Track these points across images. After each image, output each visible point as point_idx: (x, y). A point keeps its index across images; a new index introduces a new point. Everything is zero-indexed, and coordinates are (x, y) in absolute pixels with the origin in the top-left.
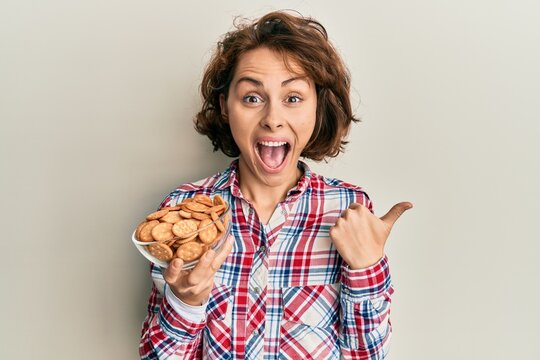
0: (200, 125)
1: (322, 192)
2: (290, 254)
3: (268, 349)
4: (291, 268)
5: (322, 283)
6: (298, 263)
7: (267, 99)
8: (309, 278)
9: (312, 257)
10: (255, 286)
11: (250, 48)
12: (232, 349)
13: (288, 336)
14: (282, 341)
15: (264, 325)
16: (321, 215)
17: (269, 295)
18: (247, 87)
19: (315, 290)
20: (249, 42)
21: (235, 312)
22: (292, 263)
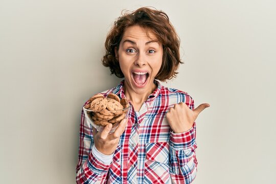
0: (105, 62)
1: (167, 95)
2: (150, 127)
3: (139, 174)
4: (151, 134)
5: (166, 141)
6: (154, 131)
7: (138, 51)
8: (159, 139)
9: (162, 128)
10: (132, 143)
11: (131, 25)
12: (121, 175)
13: (149, 168)
14: (146, 170)
15: (137, 163)
16: (167, 106)
17: (139, 148)
18: (128, 45)
19: (162, 145)
20: (129, 22)
21: (123, 157)
22: (151, 131)
